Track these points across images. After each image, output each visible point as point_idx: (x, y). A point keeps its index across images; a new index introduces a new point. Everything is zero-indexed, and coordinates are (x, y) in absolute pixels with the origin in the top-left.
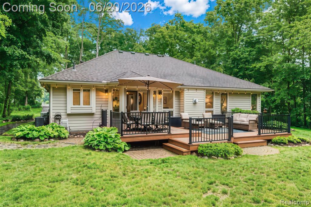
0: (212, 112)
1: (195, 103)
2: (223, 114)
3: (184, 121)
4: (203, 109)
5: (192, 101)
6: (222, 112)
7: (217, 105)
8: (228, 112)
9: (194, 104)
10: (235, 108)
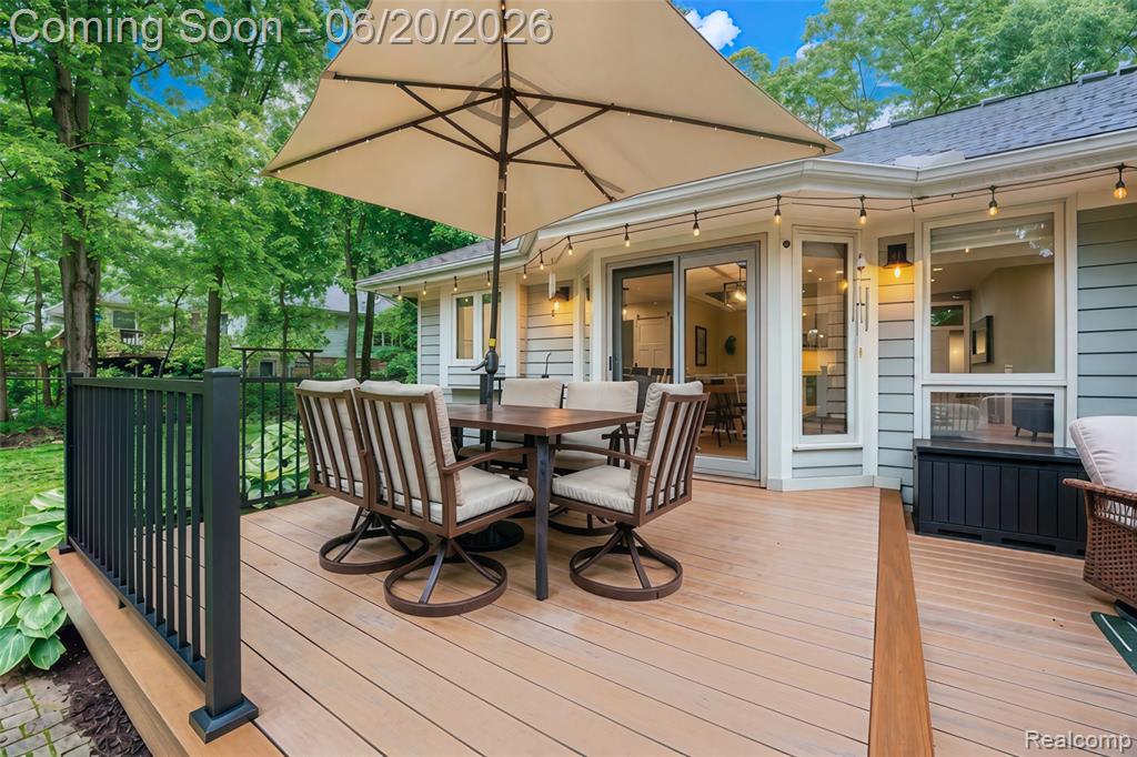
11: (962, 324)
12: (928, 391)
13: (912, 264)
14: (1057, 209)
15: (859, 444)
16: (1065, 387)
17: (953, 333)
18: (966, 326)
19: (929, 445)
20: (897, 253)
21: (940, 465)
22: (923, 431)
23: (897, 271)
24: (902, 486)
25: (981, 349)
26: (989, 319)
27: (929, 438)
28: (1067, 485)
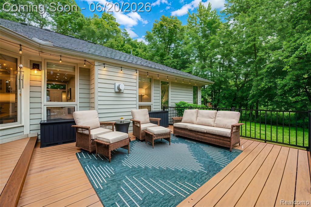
0: (149, 107)
1: (119, 92)
2: (164, 110)
3: (80, 131)
4: (135, 103)
5: (113, 86)
6: (162, 107)
7: (156, 98)
8: (170, 107)
9: (116, 92)
10: (179, 101)
11: (65, 89)
12: (45, 107)
13: (40, 71)
14: (76, 65)
15: (23, 125)
16: (77, 105)
17: (63, 92)
18: (66, 90)
19: (46, 122)
20: (36, 66)
21: (47, 127)
22: (44, 118)
23: (36, 72)
24: (38, 135)
25: (69, 96)
26: (71, 89)
27: (46, 120)
28: (72, 127)
